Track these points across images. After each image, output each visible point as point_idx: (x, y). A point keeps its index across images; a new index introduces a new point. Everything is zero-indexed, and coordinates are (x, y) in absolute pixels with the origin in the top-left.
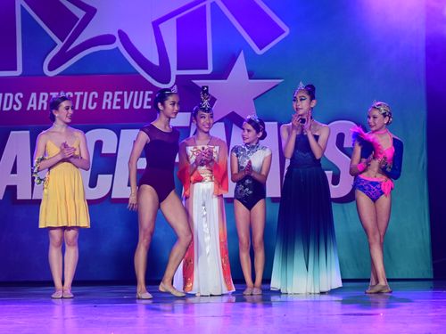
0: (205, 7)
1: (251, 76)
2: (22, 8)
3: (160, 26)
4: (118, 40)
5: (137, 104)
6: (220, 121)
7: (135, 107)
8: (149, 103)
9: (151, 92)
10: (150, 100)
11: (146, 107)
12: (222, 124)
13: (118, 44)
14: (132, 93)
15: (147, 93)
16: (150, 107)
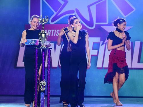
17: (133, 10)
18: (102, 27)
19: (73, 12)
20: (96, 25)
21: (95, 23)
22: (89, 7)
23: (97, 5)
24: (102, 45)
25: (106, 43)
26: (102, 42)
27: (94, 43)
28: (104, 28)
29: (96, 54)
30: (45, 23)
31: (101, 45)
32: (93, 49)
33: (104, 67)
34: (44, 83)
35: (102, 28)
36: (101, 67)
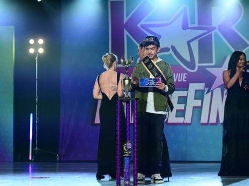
2: (127, 36)
3: (191, 43)
4: (171, 50)
5: (180, 79)
6: (219, 87)
7: (179, 81)
8: (185, 79)
9: (186, 74)
10: (186, 77)
11: (184, 81)
12: (220, 89)
13: (171, 52)
14: (177, 74)
15: (185, 74)
16: (186, 81)
18: (207, 69)
19: (167, 50)
20: (199, 67)
21: (197, 64)
22: (189, 43)
23: (199, 41)
24: (207, 93)
25: (212, 91)
26: (207, 89)
27: (196, 91)
28: (210, 71)
29: (199, 105)
30: (130, 65)
31: (205, 92)
32: (195, 99)
33: (210, 122)
36: (206, 122)
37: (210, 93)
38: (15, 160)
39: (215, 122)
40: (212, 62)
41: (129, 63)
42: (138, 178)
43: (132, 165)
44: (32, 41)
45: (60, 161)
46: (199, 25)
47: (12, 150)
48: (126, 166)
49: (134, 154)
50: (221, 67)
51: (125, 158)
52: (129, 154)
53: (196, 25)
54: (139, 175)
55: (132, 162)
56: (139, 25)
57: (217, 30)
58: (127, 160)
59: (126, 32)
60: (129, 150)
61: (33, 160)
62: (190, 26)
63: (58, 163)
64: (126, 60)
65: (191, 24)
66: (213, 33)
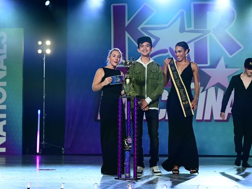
0: (206, 37)
1: (226, 67)
2: (128, 38)
4: (169, 51)
6: (213, 86)
12: (214, 88)
13: (169, 53)
17: (241, 48)
18: (202, 69)
25: (207, 90)
26: (202, 88)
31: (201, 91)
33: (205, 119)
34: (130, 140)
35: (203, 71)
36: (201, 119)
37: (205, 92)
38: (24, 153)
39: (209, 118)
40: (207, 63)
41: (130, 63)
42: (138, 171)
43: (132, 159)
44: (40, 43)
45: (65, 154)
46: (195, 28)
47: (21, 144)
48: (126, 159)
49: (134, 148)
50: (215, 68)
51: (126, 152)
52: (130, 148)
53: (192, 28)
54: (138, 168)
55: (132, 155)
56: (139, 28)
57: (211, 33)
58: (127, 154)
59: (127, 35)
60: (130, 144)
61: (40, 153)
62: (187, 29)
63: (63, 156)
64: (127, 60)
65: (188, 27)
66: (208, 35)
